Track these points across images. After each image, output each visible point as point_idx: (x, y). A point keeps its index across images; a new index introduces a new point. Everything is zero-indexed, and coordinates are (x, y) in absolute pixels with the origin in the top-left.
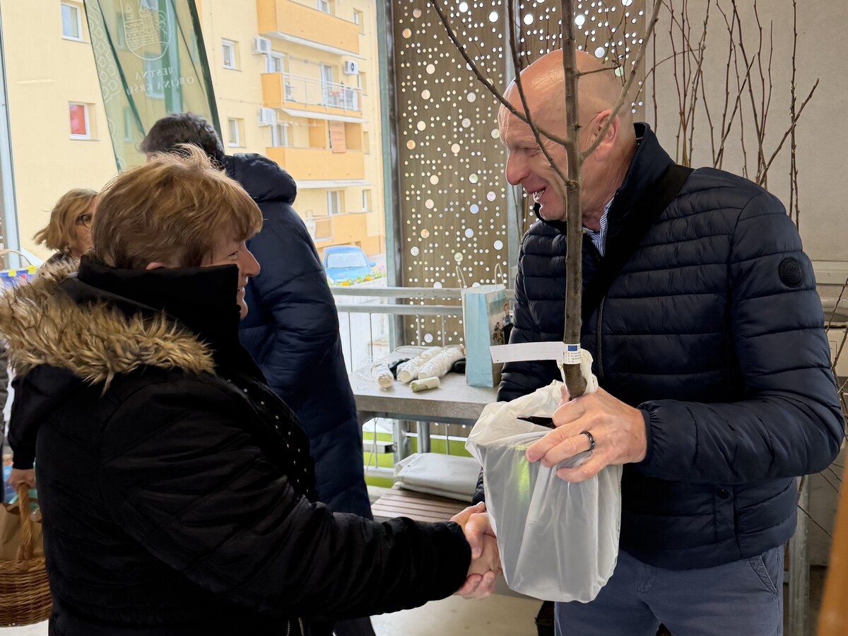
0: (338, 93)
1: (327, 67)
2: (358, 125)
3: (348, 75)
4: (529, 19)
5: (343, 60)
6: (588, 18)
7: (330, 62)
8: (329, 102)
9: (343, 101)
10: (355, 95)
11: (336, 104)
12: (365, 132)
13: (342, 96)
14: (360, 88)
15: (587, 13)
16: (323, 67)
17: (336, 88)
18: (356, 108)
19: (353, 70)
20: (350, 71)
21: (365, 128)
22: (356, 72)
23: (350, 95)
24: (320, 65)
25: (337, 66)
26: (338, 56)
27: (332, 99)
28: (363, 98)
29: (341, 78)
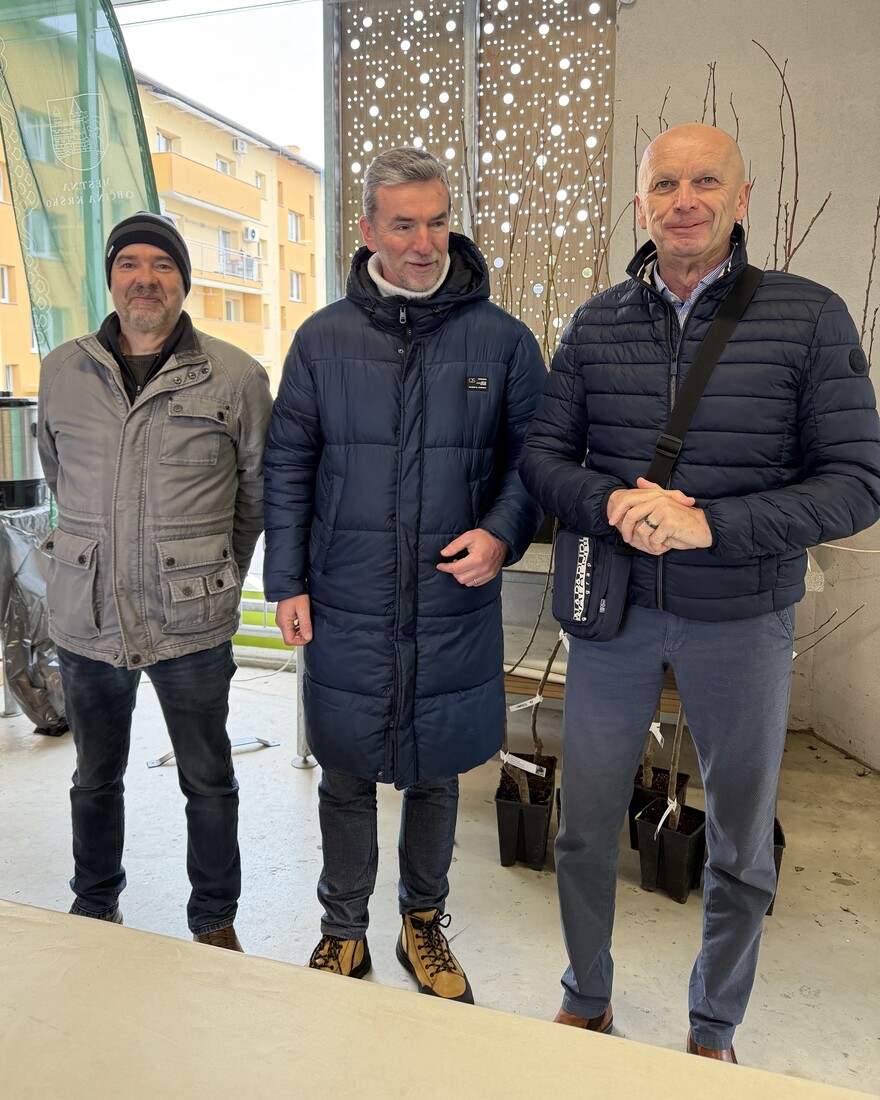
0: (237, 261)
1: (224, 233)
2: (258, 297)
3: (249, 242)
4: (487, 158)
5: (245, 225)
6: (550, 158)
7: (228, 227)
8: (227, 271)
9: (242, 270)
10: (256, 264)
11: (234, 272)
12: (265, 305)
13: (242, 264)
14: (261, 257)
15: (549, 153)
16: (221, 233)
17: (235, 256)
18: (256, 278)
19: (253, 237)
20: (250, 238)
21: (265, 300)
22: (257, 239)
23: (250, 264)
24: (218, 230)
25: (235, 232)
26: (237, 221)
27: (230, 267)
28: (264, 268)
29: (241, 245)
